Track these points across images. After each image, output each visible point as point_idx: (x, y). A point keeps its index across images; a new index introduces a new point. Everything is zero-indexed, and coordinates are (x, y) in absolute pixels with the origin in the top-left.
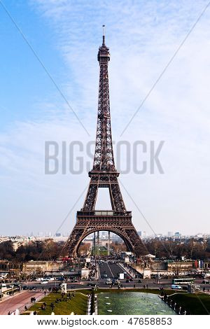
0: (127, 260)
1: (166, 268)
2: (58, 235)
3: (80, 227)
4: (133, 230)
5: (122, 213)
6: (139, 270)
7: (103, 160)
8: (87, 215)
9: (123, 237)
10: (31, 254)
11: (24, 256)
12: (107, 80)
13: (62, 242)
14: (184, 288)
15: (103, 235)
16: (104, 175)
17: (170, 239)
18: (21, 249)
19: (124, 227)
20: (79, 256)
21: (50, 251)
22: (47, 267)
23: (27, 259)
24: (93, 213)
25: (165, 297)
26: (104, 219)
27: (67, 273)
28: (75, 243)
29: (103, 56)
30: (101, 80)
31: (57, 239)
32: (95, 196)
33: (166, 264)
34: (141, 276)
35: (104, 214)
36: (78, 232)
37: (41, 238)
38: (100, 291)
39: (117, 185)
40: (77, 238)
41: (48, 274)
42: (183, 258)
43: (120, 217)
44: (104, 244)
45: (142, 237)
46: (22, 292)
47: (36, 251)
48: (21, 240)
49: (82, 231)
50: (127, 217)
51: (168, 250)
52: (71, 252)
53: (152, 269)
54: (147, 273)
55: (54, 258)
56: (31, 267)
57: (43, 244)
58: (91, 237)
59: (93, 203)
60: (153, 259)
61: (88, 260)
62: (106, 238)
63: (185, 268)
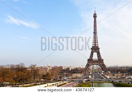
0: (102, 73)
1: (114, 76)
2: (82, 66)
3: (89, 64)
4: (104, 65)
5: (101, 60)
6: (106, 76)
7: (95, 45)
8: (90, 60)
9: (101, 67)
10: (75, 72)
11: (72, 72)
12: (96, 22)
13: (83, 68)
14: (120, 82)
15: (95, 66)
16: (95, 49)
17: (115, 67)
18: (72, 70)
19: (101, 64)
20: (88, 72)
21: (80, 71)
22: (79, 75)
23: (74, 73)
24: (92, 60)
25: (114, 84)
26: (96, 61)
27: (85, 77)
28: (87, 68)
29: (95, 16)
30: (94, 23)
31: (82, 67)
32: (93, 55)
33: (114, 74)
34: (106, 78)
35: (96, 60)
36: (88, 65)
37: (77, 67)
38: (94, 82)
39: (99, 52)
40: (88, 67)
41: (79, 77)
42: (119, 73)
43: (100, 61)
44: (95, 68)
45: (107, 67)
46: (72, 82)
47: (76, 71)
48: (72, 68)
49: (89, 65)
50: (102, 61)
51: (115, 70)
52: (86, 71)
53: (110, 76)
54: (108, 77)
55: (81, 73)
56: (74, 75)
57: (78, 69)
58: (92, 66)
59: (92, 57)
60: (110, 73)
61: (91, 73)
62: (96, 67)
63: (120, 76)
